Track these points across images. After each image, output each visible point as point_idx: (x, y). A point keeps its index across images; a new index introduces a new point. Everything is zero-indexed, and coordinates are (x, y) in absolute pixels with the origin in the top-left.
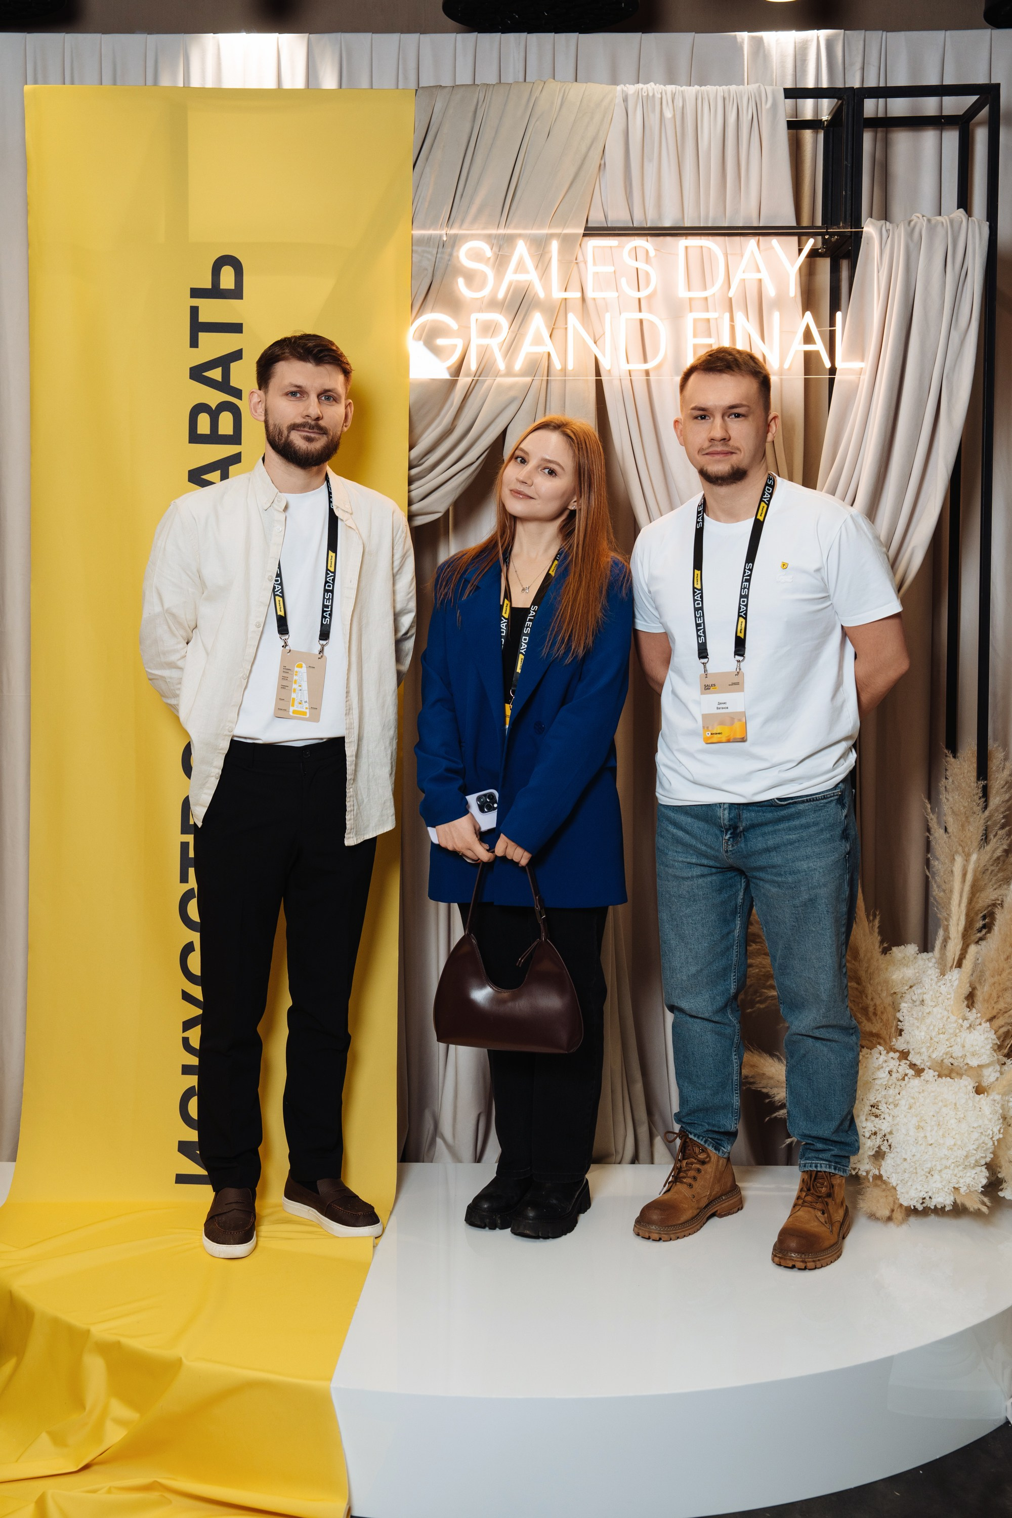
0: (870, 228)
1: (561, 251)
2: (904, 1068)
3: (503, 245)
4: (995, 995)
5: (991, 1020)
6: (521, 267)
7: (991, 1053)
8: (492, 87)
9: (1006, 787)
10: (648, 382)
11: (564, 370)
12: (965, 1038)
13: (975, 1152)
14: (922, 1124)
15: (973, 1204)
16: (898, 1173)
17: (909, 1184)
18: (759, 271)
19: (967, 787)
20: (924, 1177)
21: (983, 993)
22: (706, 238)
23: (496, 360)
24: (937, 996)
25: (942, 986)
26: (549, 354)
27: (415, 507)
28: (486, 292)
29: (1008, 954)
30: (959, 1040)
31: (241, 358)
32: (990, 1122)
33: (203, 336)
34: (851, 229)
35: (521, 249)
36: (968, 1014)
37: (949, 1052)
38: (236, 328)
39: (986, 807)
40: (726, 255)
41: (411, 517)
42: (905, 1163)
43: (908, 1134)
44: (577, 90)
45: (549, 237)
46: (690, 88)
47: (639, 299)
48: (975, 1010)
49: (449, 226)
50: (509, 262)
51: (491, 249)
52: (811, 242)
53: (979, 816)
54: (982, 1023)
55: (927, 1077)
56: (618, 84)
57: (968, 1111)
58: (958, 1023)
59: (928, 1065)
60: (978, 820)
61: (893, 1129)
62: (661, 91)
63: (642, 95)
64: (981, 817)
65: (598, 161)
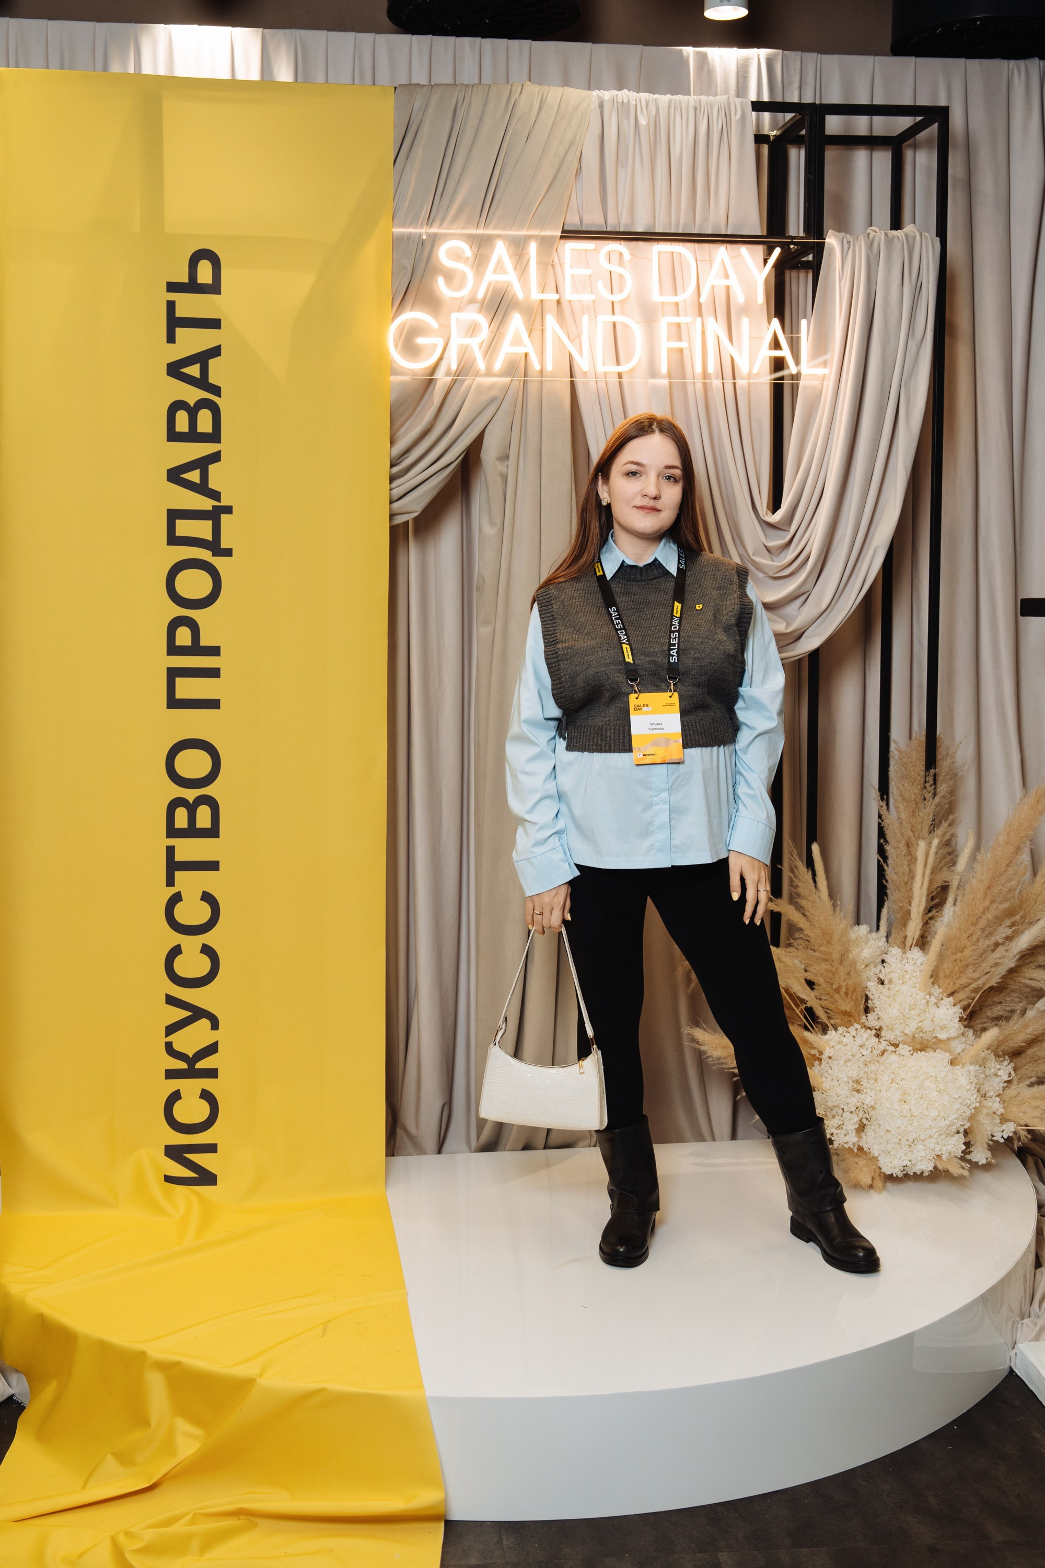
0: (832, 240)
1: (540, 252)
2: (884, 1045)
3: (482, 244)
4: (957, 969)
5: (951, 994)
6: (499, 268)
7: (959, 1026)
8: (471, 87)
9: (950, 774)
10: (620, 384)
11: (541, 371)
12: (933, 1013)
13: (956, 1121)
14: (906, 1097)
15: (956, 1169)
16: (882, 1143)
17: (892, 1153)
18: (727, 277)
19: (917, 776)
20: (908, 1147)
21: (946, 970)
22: (677, 243)
23: (475, 359)
24: (903, 974)
25: (907, 965)
26: (526, 355)
27: (395, 505)
28: (465, 292)
29: (970, 932)
30: (927, 1014)
31: (220, 355)
32: (967, 1092)
33: (178, 331)
34: (814, 239)
35: (500, 250)
36: (933, 990)
37: (920, 1027)
38: (215, 324)
39: (935, 795)
40: (696, 260)
41: (392, 516)
42: (888, 1134)
43: (892, 1107)
44: (555, 94)
45: (527, 239)
46: (663, 96)
47: (613, 303)
48: (939, 987)
49: (429, 225)
50: (488, 262)
51: (471, 249)
52: (777, 251)
53: (930, 802)
54: (944, 998)
55: (903, 1052)
56: (593, 90)
57: (947, 1083)
58: (925, 999)
59: (902, 1041)
60: (929, 806)
61: (875, 1103)
62: (635, 98)
63: (617, 102)
64: (932, 803)
65: (576, 166)
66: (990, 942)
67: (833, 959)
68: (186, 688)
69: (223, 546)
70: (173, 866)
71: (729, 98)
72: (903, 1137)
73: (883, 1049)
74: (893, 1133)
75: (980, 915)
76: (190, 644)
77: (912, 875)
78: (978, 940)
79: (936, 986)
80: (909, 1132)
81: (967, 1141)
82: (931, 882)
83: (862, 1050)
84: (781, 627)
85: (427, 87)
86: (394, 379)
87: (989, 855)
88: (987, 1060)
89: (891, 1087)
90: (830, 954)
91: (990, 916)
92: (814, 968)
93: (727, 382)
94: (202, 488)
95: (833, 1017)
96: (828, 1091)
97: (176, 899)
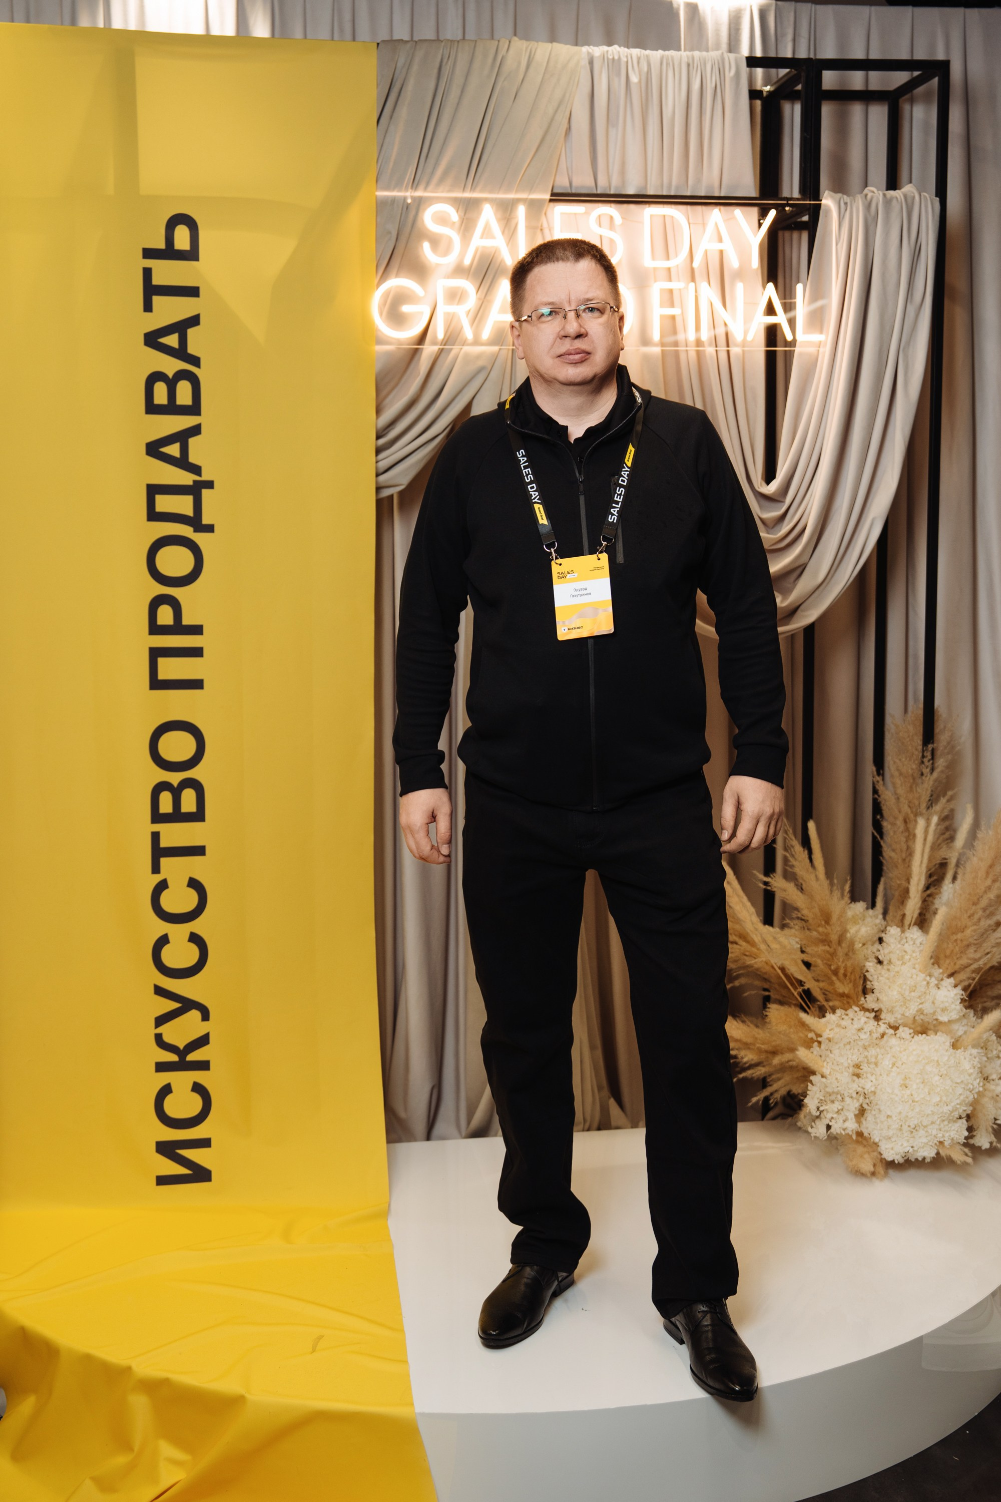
0: (828, 201)
1: (528, 217)
2: (883, 1028)
3: (469, 208)
4: (957, 949)
5: (951, 975)
6: (487, 233)
7: (960, 1008)
8: (456, 43)
9: (948, 748)
12: (934, 995)
13: (958, 1106)
14: (907, 1082)
15: (958, 1155)
16: (882, 1129)
17: (893, 1140)
18: (720, 240)
19: (914, 750)
20: (909, 1133)
22: (669, 206)
23: (462, 327)
24: (903, 955)
25: (906, 945)
27: (382, 478)
28: (450, 260)
29: (972, 912)
30: (928, 997)
31: (199, 324)
32: (970, 1075)
33: (157, 300)
34: (810, 201)
35: (488, 214)
36: (933, 971)
37: (921, 1009)
38: (193, 292)
39: (933, 770)
40: (689, 224)
41: (378, 489)
42: (889, 1119)
43: (893, 1092)
44: (543, 50)
45: (514, 203)
46: (654, 52)
48: (939, 967)
49: (414, 188)
50: (475, 226)
51: (457, 212)
52: (772, 213)
53: (928, 778)
54: (945, 979)
55: (903, 1035)
56: (582, 45)
57: (949, 1067)
58: (926, 980)
59: (902, 1023)
60: (927, 782)
61: (876, 1088)
62: (626, 54)
63: (608, 58)
65: (565, 125)
66: (991, 922)
67: (832, 939)
68: (169, 668)
69: (206, 521)
70: (159, 852)
71: (723, 53)
72: (905, 1122)
73: (882, 1032)
74: (895, 1119)
75: (981, 895)
76: (172, 623)
77: (910, 853)
78: (979, 920)
79: (936, 966)
80: (911, 1118)
81: (970, 1125)
82: (930, 860)
83: (860, 1034)
85: (411, 43)
86: (379, 348)
87: (991, 833)
88: (989, 1041)
89: (892, 1071)
90: (827, 935)
91: (992, 895)
92: (812, 950)
93: (721, 350)
94: (183, 463)
95: (830, 998)
96: (828, 1076)
97: (162, 886)
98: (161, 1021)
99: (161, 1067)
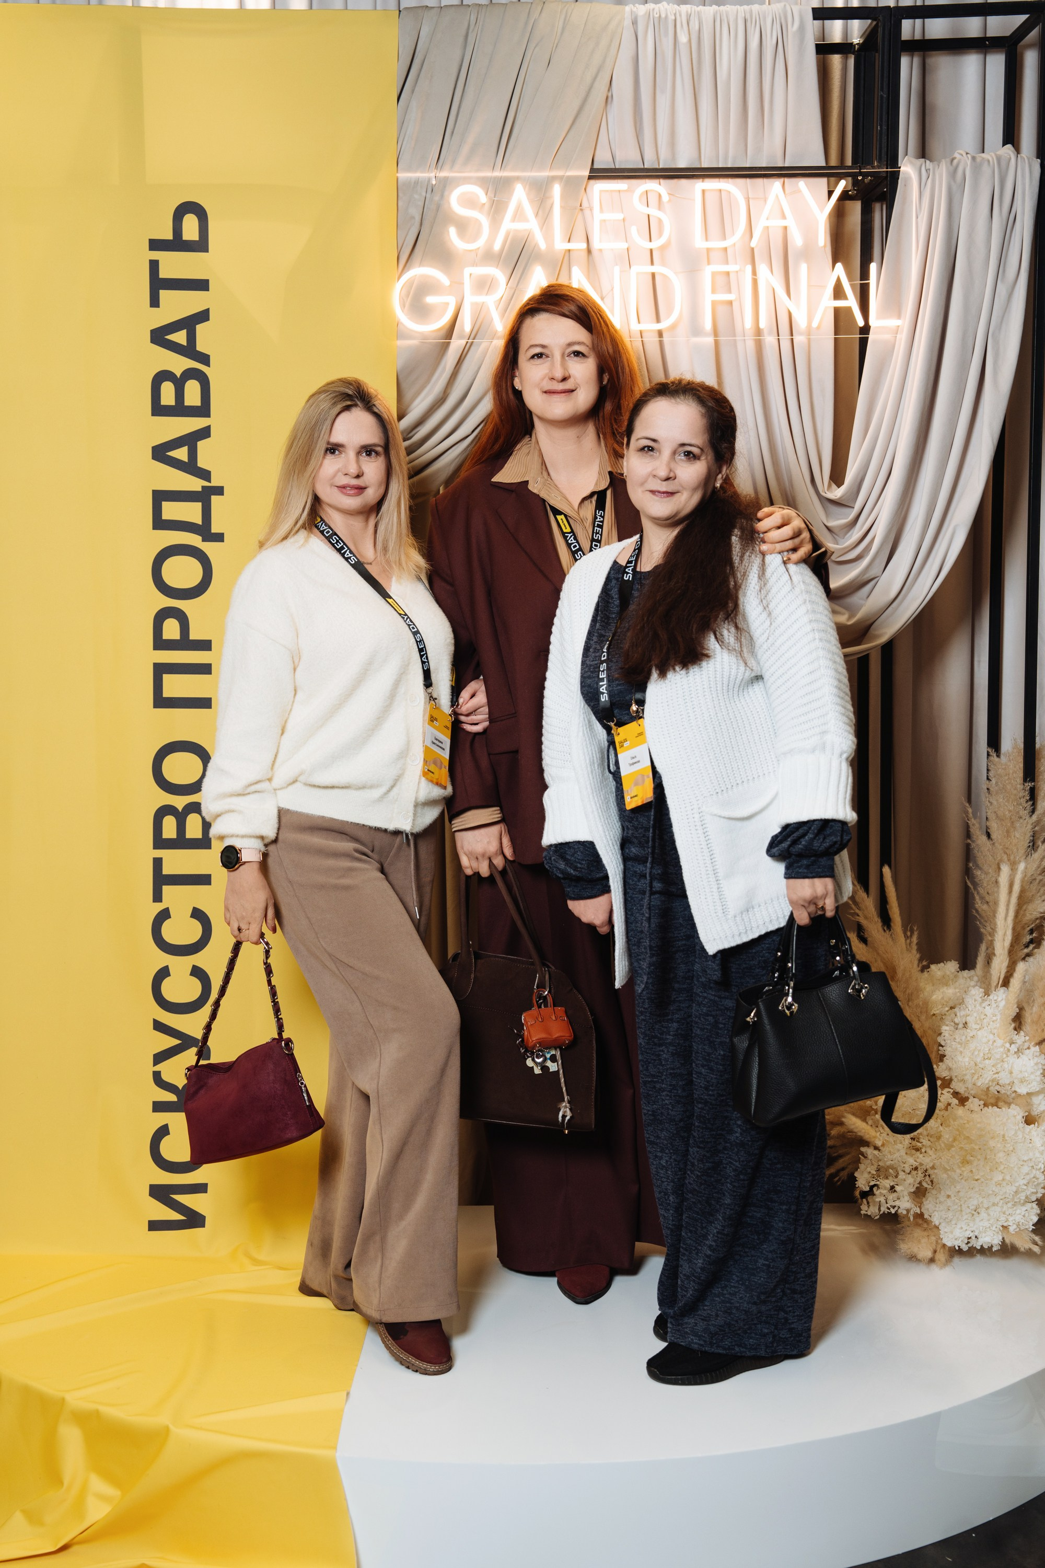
0: (908, 168)
1: (564, 197)
2: (947, 1097)
3: (499, 189)
5: (1040, 1043)
6: (519, 215)
7: (1042, 1080)
8: (481, 8)
10: (661, 343)
12: (1013, 1063)
13: (1025, 1187)
14: (968, 1158)
15: (1024, 1242)
16: (941, 1211)
17: (953, 1222)
18: (784, 217)
19: (1012, 789)
20: (971, 1215)
21: (1031, 1014)
22: (726, 180)
23: (492, 319)
24: (982, 1018)
25: (987, 1007)
28: (481, 243)
30: (1006, 1065)
31: (208, 319)
32: (1042, 1154)
33: (163, 293)
34: (887, 168)
35: (519, 194)
36: (1016, 1037)
37: (996, 1078)
38: (202, 285)
39: (1033, 811)
40: (748, 200)
42: (948, 1201)
43: (953, 1168)
44: (581, 11)
45: (550, 180)
46: (707, 8)
47: (651, 251)
48: (1023, 1033)
49: (438, 169)
50: (507, 207)
51: (486, 195)
52: (842, 184)
54: (1031, 1047)
55: (972, 1107)
57: (1016, 1143)
58: (1005, 1047)
59: (973, 1094)
60: (1025, 825)
61: (935, 1164)
62: (674, 12)
63: (653, 16)
64: (1027, 823)
65: (605, 90)
68: (174, 685)
70: (161, 880)
71: (785, 6)
72: (965, 1204)
73: (947, 1102)
74: (954, 1198)
76: (178, 638)
79: (1019, 1032)
80: (970, 1198)
84: (843, 619)
85: (438, 9)
86: (401, 343)
89: (953, 1146)
93: (783, 339)
94: (191, 467)
96: (881, 1148)
97: (164, 915)
98: (160, 1058)
99: (159, 1107)
